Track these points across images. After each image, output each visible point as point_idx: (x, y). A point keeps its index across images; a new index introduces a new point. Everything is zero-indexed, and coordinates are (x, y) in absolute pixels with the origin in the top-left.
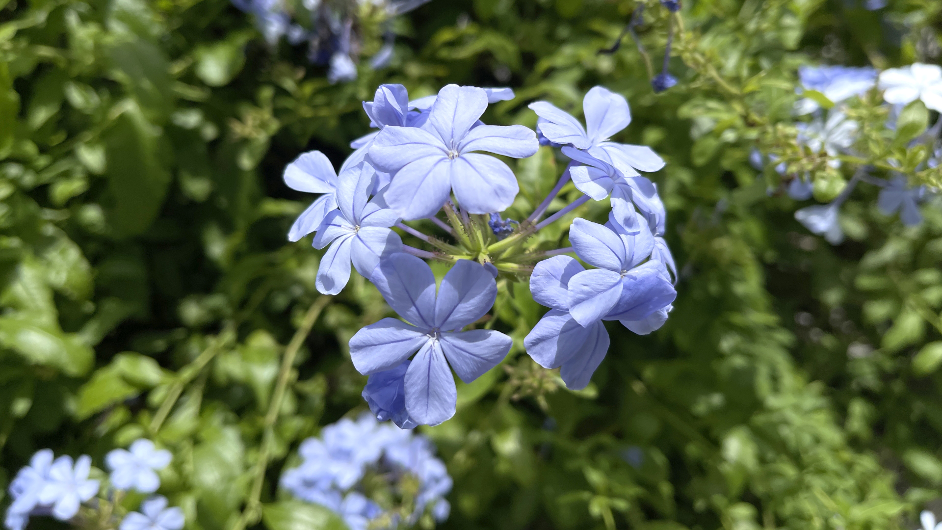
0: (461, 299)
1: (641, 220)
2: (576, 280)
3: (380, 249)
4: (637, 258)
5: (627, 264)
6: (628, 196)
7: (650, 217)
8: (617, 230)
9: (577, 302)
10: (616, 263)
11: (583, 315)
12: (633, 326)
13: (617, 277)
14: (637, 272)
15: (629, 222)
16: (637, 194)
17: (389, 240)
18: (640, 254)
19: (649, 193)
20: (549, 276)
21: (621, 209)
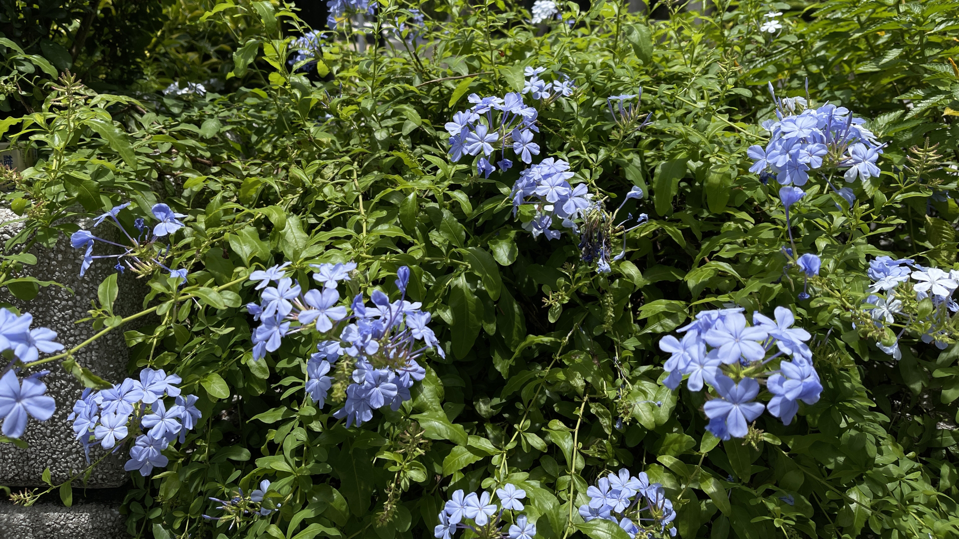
0: (747, 391)
1: (805, 360)
2: (785, 384)
3: (714, 374)
4: (806, 375)
5: (803, 378)
6: (799, 352)
7: (807, 359)
8: (797, 365)
9: (787, 392)
10: (799, 377)
11: (790, 396)
12: (807, 401)
13: (799, 383)
14: (808, 380)
15: (801, 362)
16: (802, 350)
17: (717, 371)
18: (806, 374)
19: (805, 349)
20: (774, 382)
21: (797, 357)
